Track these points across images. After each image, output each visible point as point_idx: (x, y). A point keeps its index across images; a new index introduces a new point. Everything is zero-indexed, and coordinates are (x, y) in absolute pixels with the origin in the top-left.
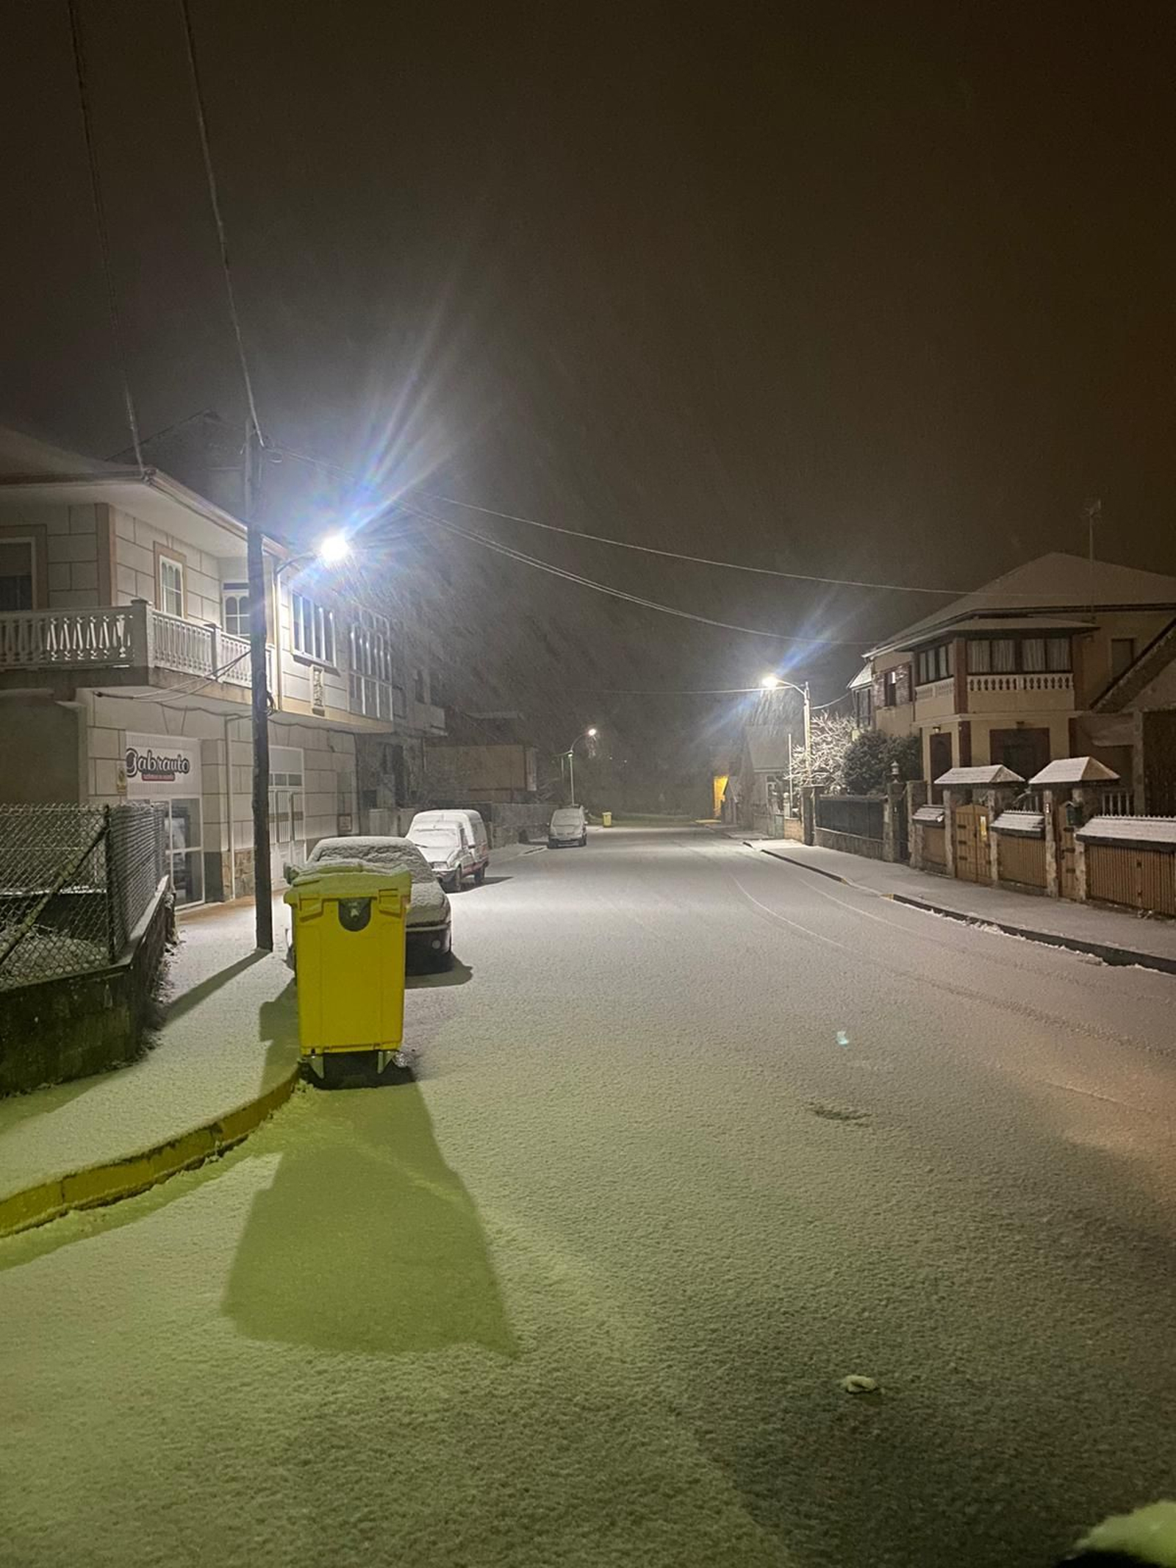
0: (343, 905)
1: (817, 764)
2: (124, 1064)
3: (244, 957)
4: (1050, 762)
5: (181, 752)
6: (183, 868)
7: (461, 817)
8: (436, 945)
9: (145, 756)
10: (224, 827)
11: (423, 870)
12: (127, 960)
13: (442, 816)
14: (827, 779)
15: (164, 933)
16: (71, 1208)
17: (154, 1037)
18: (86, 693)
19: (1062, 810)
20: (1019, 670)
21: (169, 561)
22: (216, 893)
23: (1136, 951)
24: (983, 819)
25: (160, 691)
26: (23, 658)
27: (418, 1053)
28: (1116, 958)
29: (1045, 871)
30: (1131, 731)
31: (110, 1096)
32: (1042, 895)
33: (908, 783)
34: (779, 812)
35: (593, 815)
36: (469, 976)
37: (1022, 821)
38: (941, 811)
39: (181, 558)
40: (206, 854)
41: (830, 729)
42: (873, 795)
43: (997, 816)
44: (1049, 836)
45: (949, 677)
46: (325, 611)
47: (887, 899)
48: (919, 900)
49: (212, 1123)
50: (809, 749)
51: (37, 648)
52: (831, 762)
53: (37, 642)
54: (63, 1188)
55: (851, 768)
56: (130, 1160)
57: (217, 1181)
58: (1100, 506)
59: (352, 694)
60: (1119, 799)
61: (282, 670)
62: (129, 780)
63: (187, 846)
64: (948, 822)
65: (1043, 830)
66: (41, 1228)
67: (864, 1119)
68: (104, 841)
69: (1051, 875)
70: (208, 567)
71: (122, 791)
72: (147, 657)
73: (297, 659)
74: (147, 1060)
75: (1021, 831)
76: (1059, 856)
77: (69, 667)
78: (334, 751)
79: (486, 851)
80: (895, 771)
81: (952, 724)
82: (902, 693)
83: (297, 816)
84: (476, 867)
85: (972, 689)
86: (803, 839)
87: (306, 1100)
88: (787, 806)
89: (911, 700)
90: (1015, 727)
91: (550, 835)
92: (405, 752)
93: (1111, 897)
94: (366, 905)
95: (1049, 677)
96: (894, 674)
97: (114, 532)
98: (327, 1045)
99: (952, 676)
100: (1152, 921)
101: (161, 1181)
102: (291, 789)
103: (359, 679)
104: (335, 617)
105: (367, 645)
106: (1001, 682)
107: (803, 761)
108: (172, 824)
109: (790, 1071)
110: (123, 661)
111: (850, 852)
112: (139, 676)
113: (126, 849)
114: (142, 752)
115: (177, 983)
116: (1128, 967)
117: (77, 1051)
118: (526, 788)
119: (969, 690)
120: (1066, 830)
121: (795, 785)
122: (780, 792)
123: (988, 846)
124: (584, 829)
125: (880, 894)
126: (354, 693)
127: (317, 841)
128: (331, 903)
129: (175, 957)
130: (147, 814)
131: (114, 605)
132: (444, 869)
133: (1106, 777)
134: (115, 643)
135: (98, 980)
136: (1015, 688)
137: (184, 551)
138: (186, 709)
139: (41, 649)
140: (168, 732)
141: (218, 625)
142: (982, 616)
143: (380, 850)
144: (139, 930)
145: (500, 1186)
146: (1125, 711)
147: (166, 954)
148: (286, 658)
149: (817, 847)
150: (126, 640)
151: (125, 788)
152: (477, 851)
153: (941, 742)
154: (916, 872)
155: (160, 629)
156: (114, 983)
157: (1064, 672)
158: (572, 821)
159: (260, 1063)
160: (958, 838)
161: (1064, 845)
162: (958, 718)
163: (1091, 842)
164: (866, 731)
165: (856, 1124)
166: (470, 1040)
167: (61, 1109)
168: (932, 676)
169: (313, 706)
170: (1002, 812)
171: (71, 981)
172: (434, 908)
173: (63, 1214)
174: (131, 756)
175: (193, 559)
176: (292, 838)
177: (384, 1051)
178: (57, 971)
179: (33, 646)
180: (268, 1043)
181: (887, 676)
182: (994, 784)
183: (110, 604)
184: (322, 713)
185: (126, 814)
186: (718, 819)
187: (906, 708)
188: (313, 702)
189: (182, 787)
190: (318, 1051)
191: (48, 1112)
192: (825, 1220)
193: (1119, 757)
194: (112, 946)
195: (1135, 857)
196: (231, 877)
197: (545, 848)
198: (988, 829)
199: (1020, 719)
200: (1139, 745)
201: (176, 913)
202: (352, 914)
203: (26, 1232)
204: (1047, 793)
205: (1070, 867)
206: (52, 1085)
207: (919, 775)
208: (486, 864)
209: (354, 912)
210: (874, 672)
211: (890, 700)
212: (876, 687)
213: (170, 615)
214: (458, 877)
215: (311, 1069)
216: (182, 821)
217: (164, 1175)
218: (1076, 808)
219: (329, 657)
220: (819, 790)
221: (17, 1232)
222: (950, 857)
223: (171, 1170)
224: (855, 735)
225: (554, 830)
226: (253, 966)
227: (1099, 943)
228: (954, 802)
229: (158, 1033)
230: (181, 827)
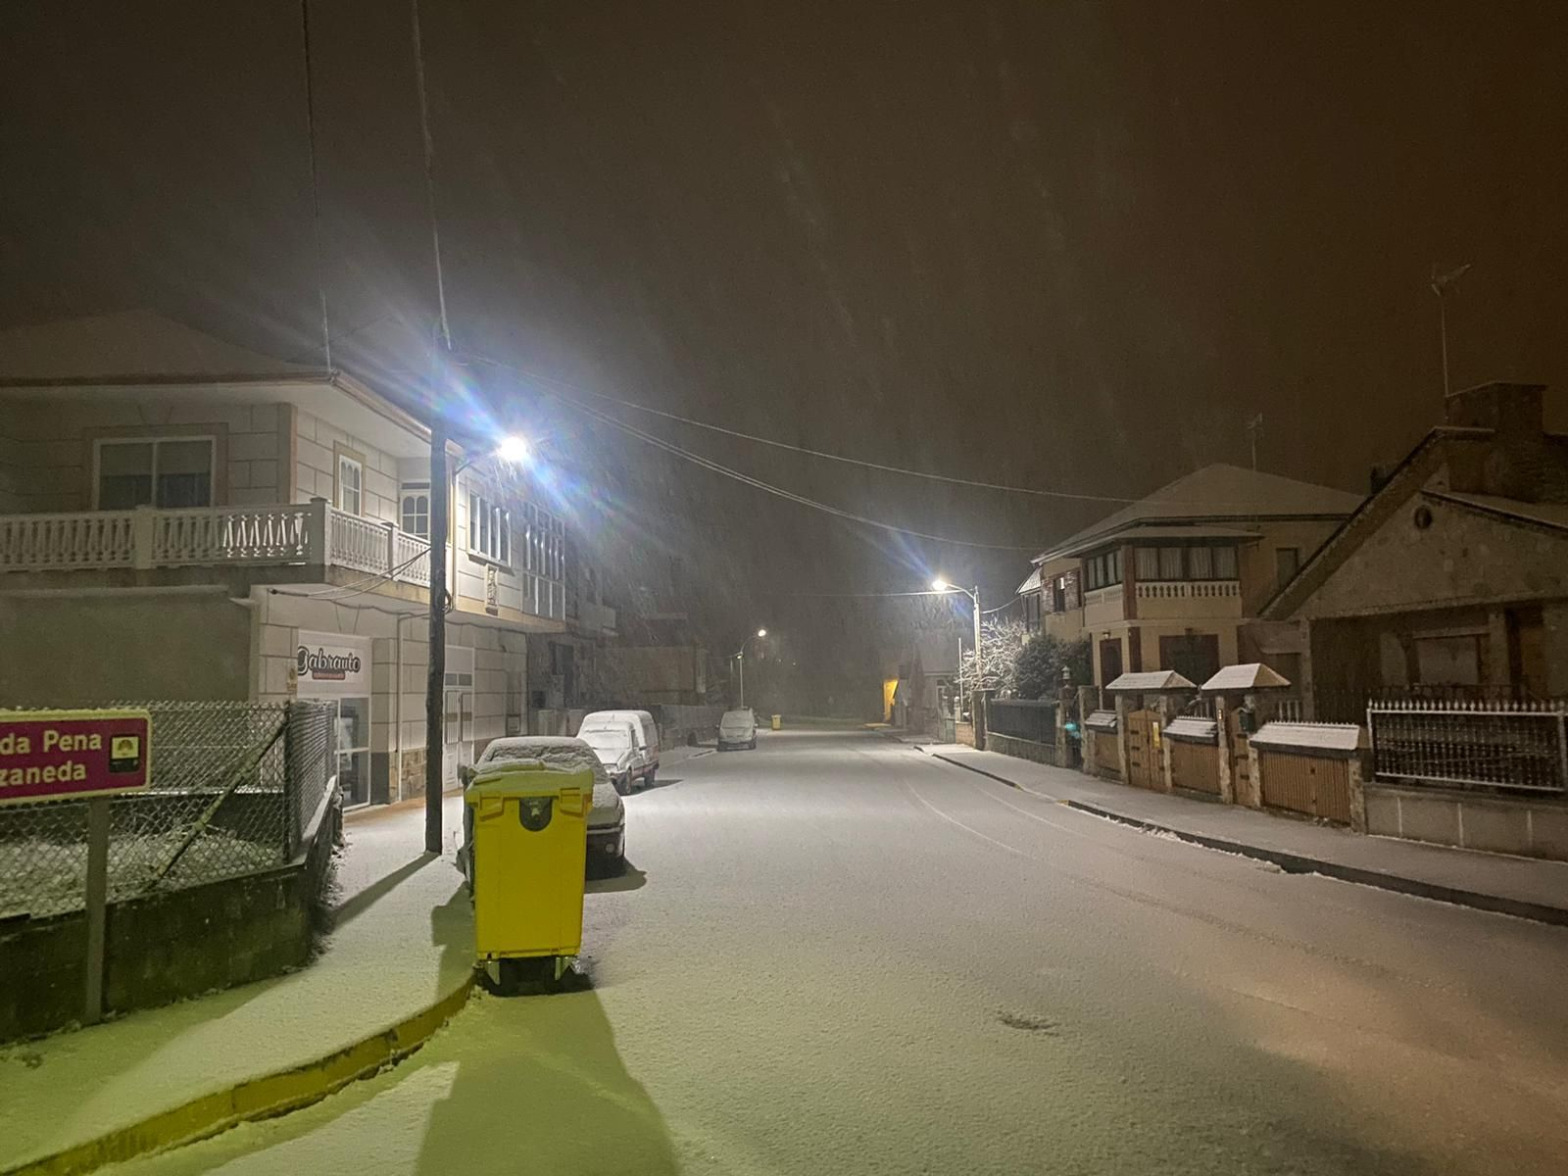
0: (524, 805)
1: (988, 668)
2: (294, 968)
3: (413, 860)
4: (1218, 670)
5: (353, 651)
6: (350, 768)
7: (632, 717)
8: (610, 848)
9: (317, 654)
10: (392, 728)
11: (597, 771)
12: (301, 860)
13: (613, 717)
14: (998, 683)
15: (331, 836)
16: (241, 1119)
17: (324, 941)
18: (261, 590)
19: (1235, 716)
20: (1186, 577)
21: (348, 461)
22: (382, 794)
23: (1315, 859)
24: (1156, 725)
25: (336, 589)
26: (199, 553)
27: (594, 960)
28: (1293, 865)
29: (1219, 778)
30: (1299, 639)
31: (282, 1001)
32: (1218, 801)
33: (1080, 687)
34: (949, 717)
35: (763, 718)
36: (644, 882)
37: (1194, 727)
38: (1114, 716)
39: (361, 458)
40: (373, 755)
41: (1000, 634)
42: (1043, 701)
43: (1169, 722)
44: (1222, 742)
45: (1118, 583)
46: (501, 511)
47: (1062, 804)
48: (1095, 806)
49: (387, 1030)
50: (979, 653)
51: (213, 545)
52: (1001, 666)
53: (213, 539)
54: (233, 1098)
55: (1022, 673)
56: (304, 1068)
57: (393, 1090)
58: (1261, 420)
59: (525, 594)
60: (1289, 707)
61: (457, 569)
62: (300, 678)
63: (354, 747)
64: (1120, 728)
65: (1216, 736)
66: (210, 1141)
67: (1054, 1028)
68: (283, 736)
69: (1225, 782)
70: (387, 466)
71: (292, 689)
72: (323, 554)
73: (472, 558)
74: (316, 965)
75: (1194, 737)
76: (1233, 763)
77: (244, 564)
78: (505, 651)
79: (657, 754)
80: (1066, 676)
81: (1121, 629)
82: (1071, 599)
83: (466, 716)
84: (646, 770)
85: (1141, 595)
86: (974, 744)
87: (483, 1007)
88: (958, 709)
89: (1080, 604)
90: (1184, 633)
91: (720, 738)
92: (575, 652)
93: (1286, 804)
94: (547, 804)
95: (1217, 584)
96: (1062, 579)
97: (296, 431)
98: (504, 949)
99: (1120, 583)
100: (1329, 829)
101: (334, 1091)
102: (461, 689)
103: (533, 579)
104: (511, 517)
105: (542, 545)
106: (1169, 589)
107: (974, 665)
108: (340, 723)
109: (976, 979)
110: (299, 559)
111: (1023, 758)
112: (315, 573)
113: (302, 747)
114: (313, 650)
115: (344, 886)
116: (1307, 875)
117: (246, 956)
118: (695, 688)
119: (1137, 596)
120: (1239, 736)
121: (965, 689)
122: (951, 696)
123: (1161, 752)
124: (754, 732)
125: (1054, 799)
126: (527, 591)
127: (487, 742)
128: (512, 802)
129: (342, 860)
130: (320, 712)
131: (292, 503)
132: (615, 771)
133: (1277, 684)
134: (292, 540)
135: (272, 880)
136: (1183, 595)
137: (364, 450)
138: (360, 607)
139: (217, 546)
140: (341, 630)
141: (396, 524)
142: (1148, 524)
143: (555, 750)
144: (311, 830)
145: (686, 1097)
146: (1292, 618)
147: (333, 856)
148: (462, 557)
149: (989, 752)
150: (303, 538)
151: (295, 686)
152: (648, 753)
153: (1111, 648)
154: (1090, 778)
155: (338, 527)
156: (287, 883)
157: (1230, 579)
158: (742, 723)
159: (433, 968)
160: (1131, 744)
161: (1237, 752)
162: (1127, 624)
163: (1264, 749)
164: (1036, 635)
165: (1046, 1033)
166: (647, 947)
167: (229, 1015)
168: (1101, 581)
169: (486, 605)
170: (1175, 718)
171: (245, 881)
172: (609, 810)
173: (234, 1126)
174: (302, 654)
175: (371, 458)
176: (461, 739)
177: (562, 957)
178: (221, 873)
179: (209, 544)
180: (442, 948)
181: (1056, 582)
182: (1166, 690)
183: (289, 501)
184: (495, 612)
185: (302, 711)
186: (888, 722)
187: (1075, 614)
188: (486, 601)
189: (354, 685)
190: (495, 956)
191: (218, 1017)
192: (1021, 1132)
193: (1288, 663)
194: (287, 846)
195: (1309, 763)
196: (397, 780)
197: (714, 750)
198: (1160, 734)
199: (1191, 626)
200: (1308, 653)
201: (344, 815)
202: (533, 814)
203: (194, 1145)
204: (1220, 700)
205: (1244, 774)
206: (221, 991)
207: (1089, 680)
208: (657, 766)
209: (535, 812)
210: (1042, 578)
211: (1060, 604)
212: (1046, 592)
213: (349, 514)
214: (628, 780)
215: (486, 973)
216: (350, 721)
217: (339, 1085)
218: (1249, 714)
219: (504, 557)
220: (991, 694)
221: (186, 1144)
222: (1123, 763)
223: (345, 1079)
224: (1025, 640)
225: (723, 732)
226: (422, 869)
227: (1277, 851)
228: (1127, 709)
229: (328, 937)
230: (347, 727)
